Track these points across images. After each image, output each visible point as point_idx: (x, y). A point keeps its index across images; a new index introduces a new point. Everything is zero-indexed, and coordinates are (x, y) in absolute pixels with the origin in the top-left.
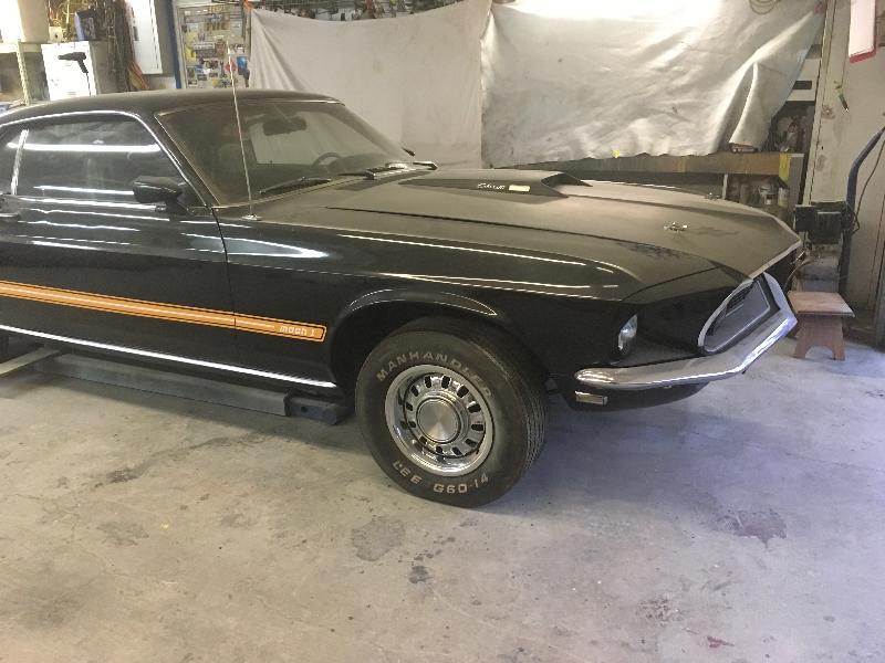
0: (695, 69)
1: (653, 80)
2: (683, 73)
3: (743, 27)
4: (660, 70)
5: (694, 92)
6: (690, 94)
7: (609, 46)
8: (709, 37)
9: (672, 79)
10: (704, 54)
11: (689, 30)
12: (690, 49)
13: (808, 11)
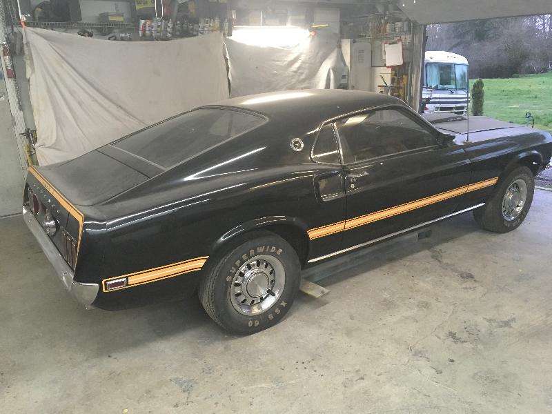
0: (306, 71)
1: (293, 77)
2: (302, 73)
3: (318, 53)
4: (295, 72)
5: (307, 82)
6: (306, 83)
7: (274, 61)
8: (308, 57)
9: (299, 76)
10: (307, 65)
11: (301, 54)
12: (303, 62)
13: (335, 48)
